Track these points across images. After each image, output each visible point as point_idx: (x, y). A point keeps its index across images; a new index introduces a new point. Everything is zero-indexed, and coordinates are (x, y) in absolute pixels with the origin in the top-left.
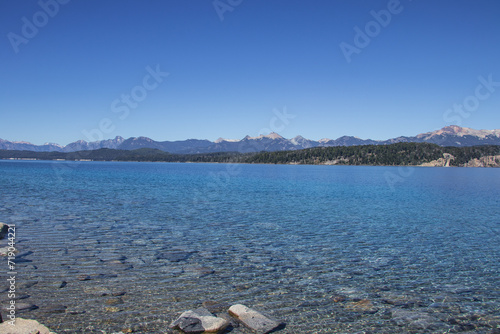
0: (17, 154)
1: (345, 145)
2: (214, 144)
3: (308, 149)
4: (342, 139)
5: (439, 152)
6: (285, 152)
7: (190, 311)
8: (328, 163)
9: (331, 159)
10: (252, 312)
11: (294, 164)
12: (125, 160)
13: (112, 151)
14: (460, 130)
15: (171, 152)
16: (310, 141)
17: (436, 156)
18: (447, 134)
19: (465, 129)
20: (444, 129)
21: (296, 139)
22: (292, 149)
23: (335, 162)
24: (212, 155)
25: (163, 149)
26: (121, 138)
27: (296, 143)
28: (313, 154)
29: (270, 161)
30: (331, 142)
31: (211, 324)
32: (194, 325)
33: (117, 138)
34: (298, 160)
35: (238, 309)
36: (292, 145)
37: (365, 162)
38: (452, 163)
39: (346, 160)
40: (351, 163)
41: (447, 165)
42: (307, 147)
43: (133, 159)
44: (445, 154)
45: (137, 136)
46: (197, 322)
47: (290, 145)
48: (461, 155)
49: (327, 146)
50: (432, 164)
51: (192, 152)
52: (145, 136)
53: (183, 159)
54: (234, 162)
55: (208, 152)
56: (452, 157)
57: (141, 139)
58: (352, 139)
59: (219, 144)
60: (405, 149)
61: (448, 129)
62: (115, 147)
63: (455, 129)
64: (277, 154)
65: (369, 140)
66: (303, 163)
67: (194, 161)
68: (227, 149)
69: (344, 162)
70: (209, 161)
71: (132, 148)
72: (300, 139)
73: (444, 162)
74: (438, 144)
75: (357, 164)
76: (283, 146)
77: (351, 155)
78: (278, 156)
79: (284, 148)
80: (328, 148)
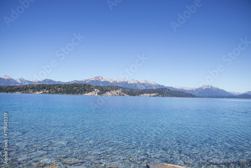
1: (47, 84)
3: (26, 85)
4: (45, 80)
5: (93, 88)
6: (13, 87)
8: (37, 93)
9: (39, 91)
11: (18, 93)
14: (102, 78)
16: (28, 81)
17: (91, 90)
18: (96, 80)
19: (104, 78)
20: (95, 78)
21: (20, 80)
22: (17, 85)
23: (41, 92)
27: (20, 82)
28: (29, 88)
29: (4, 91)
30: (39, 82)
34: (20, 91)
36: (17, 83)
37: (57, 92)
38: (98, 94)
39: (47, 91)
40: (50, 93)
41: (96, 95)
44: (95, 90)
47: (15, 82)
48: (103, 90)
49: (37, 84)
50: (90, 94)
56: (98, 91)
58: (51, 80)
60: (77, 87)
61: (97, 78)
63: (100, 78)
64: (8, 87)
65: (59, 82)
66: (23, 93)
69: (46, 93)
72: (22, 80)
73: (94, 93)
74: (92, 85)
75: (53, 94)
76: (12, 83)
77: (50, 89)
78: (9, 89)
79: (12, 84)
80: (37, 85)
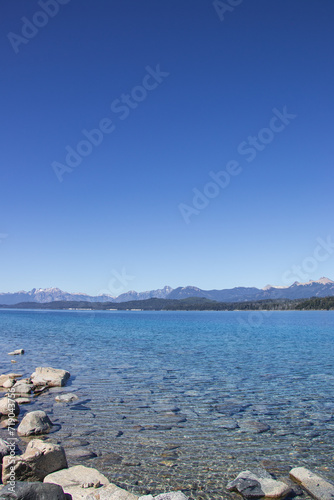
0: (74, 304)
2: (262, 292)
7: (247, 472)
10: (316, 478)
12: (174, 309)
13: (161, 300)
15: (218, 301)
24: (260, 302)
25: (211, 298)
26: (169, 288)
29: (322, 307)
31: (272, 488)
32: (253, 488)
33: (166, 288)
35: (300, 473)
43: (181, 308)
45: (184, 286)
46: (256, 486)
51: (239, 300)
52: (192, 285)
53: (231, 307)
54: (283, 309)
55: (256, 300)
57: (189, 289)
59: (268, 291)
62: (164, 297)
64: (328, 299)
67: (242, 309)
68: (273, 296)
70: (257, 309)
71: (180, 297)
78: (331, 302)
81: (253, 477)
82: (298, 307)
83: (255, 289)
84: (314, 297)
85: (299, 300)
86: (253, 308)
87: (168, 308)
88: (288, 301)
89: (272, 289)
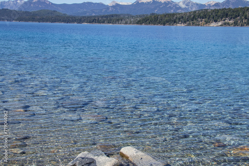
1: (231, 7)
2: (107, 7)
3: (195, 12)
6: (173, 15)
7: (85, 153)
8: (213, 24)
9: (216, 21)
10: (140, 153)
11: (180, 26)
12: (26, 20)
15: (69, 14)
16: (197, 4)
22: (179, 11)
23: (220, 23)
24: (107, 17)
25: (61, 11)
27: (183, 6)
28: (199, 16)
29: (159, 23)
30: (217, 5)
32: (89, 164)
34: (185, 22)
35: (128, 151)
36: (180, 8)
39: (231, 22)
40: (236, 24)
42: (194, 9)
43: (33, 20)
47: (176, 6)
49: (213, 8)
51: (88, 14)
53: (80, 20)
54: (126, 23)
55: (102, 14)
59: (113, 7)
62: (16, 9)
64: (165, 16)
66: (189, 25)
67: (90, 22)
68: (120, 12)
69: (228, 24)
70: (103, 22)
71: (32, 9)
72: (187, 3)
75: (242, 26)
76: (171, 8)
77: (236, 17)
78: (167, 18)
79: (172, 11)
80: (213, 11)
81: (91, 156)
82: (139, 23)
83: (102, 5)
84: (153, 14)
85: (140, 16)
86: (99, 22)
87: (20, 19)
88: (130, 16)
89: (117, 5)
